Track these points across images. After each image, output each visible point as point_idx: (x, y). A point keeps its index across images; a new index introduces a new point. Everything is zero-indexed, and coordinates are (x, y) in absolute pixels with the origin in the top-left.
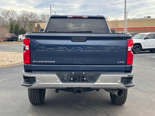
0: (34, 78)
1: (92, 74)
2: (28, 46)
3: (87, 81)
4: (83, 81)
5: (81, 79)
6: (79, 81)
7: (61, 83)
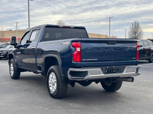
0: (87, 72)
1: (118, 67)
2: (80, 48)
3: (115, 73)
4: (113, 73)
5: (112, 72)
6: (111, 73)
7: (103, 75)
